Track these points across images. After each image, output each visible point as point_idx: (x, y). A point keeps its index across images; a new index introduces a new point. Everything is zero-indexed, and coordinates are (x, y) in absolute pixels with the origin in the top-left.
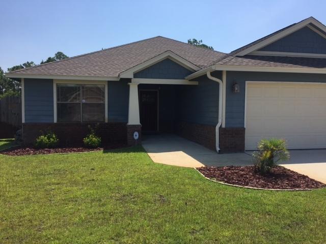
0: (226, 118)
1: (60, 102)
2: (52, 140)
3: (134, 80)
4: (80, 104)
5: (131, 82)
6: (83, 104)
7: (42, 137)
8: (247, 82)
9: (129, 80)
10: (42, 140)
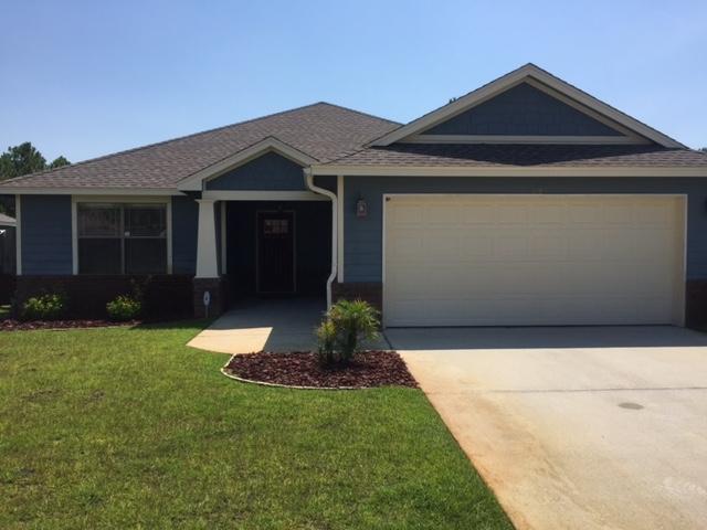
0: (345, 266)
1: (84, 237)
2: (50, 305)
3: (206, 194)
4: (119, 240)
5: (200, 198)
6: (126, 240)
7: (33, 300)
8: (385, 196)
9: (198, 194)
10: (33, 305)
